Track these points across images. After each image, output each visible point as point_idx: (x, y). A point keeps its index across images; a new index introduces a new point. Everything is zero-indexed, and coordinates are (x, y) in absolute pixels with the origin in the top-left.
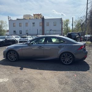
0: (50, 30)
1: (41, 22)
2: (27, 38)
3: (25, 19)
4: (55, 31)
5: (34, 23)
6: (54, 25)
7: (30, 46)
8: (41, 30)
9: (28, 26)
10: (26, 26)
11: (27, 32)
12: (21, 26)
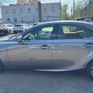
0: (48, 17)
1: (38, 7)
2: (22, 27)
3: (19, 5)
4: (54, 17)
5: (29, 9)
6: (52, 11)
7: (23, 44)
8: (38, 16)
9: (22, 13)
10: (21, 13)
11: (22, 20)
12: (15, 13)
